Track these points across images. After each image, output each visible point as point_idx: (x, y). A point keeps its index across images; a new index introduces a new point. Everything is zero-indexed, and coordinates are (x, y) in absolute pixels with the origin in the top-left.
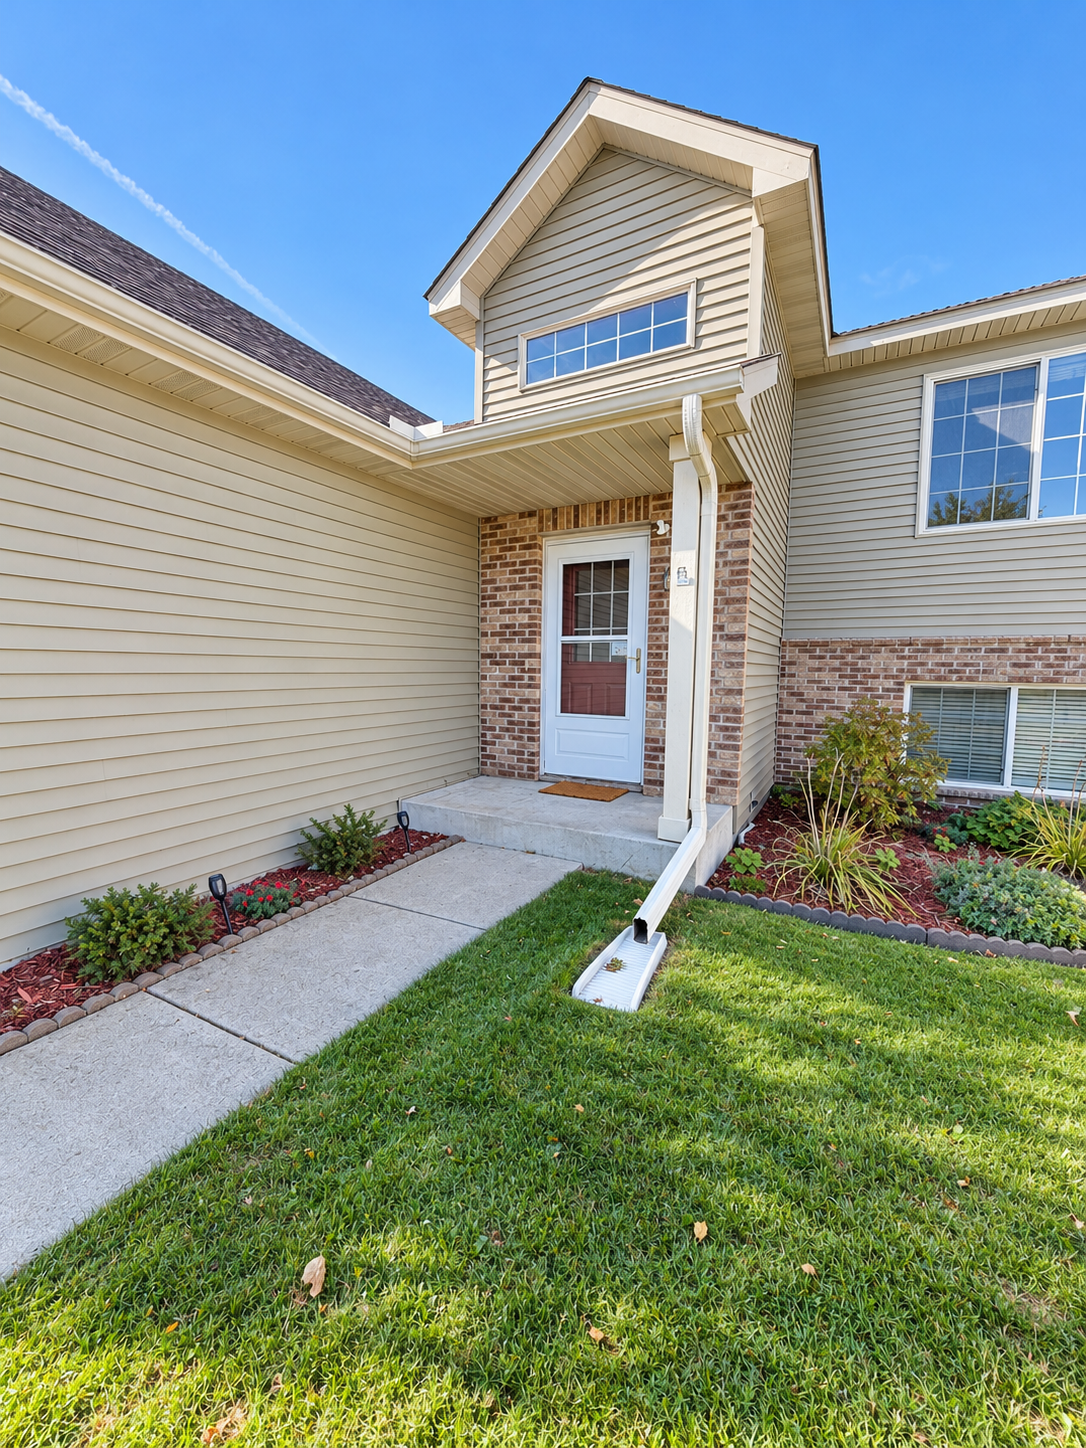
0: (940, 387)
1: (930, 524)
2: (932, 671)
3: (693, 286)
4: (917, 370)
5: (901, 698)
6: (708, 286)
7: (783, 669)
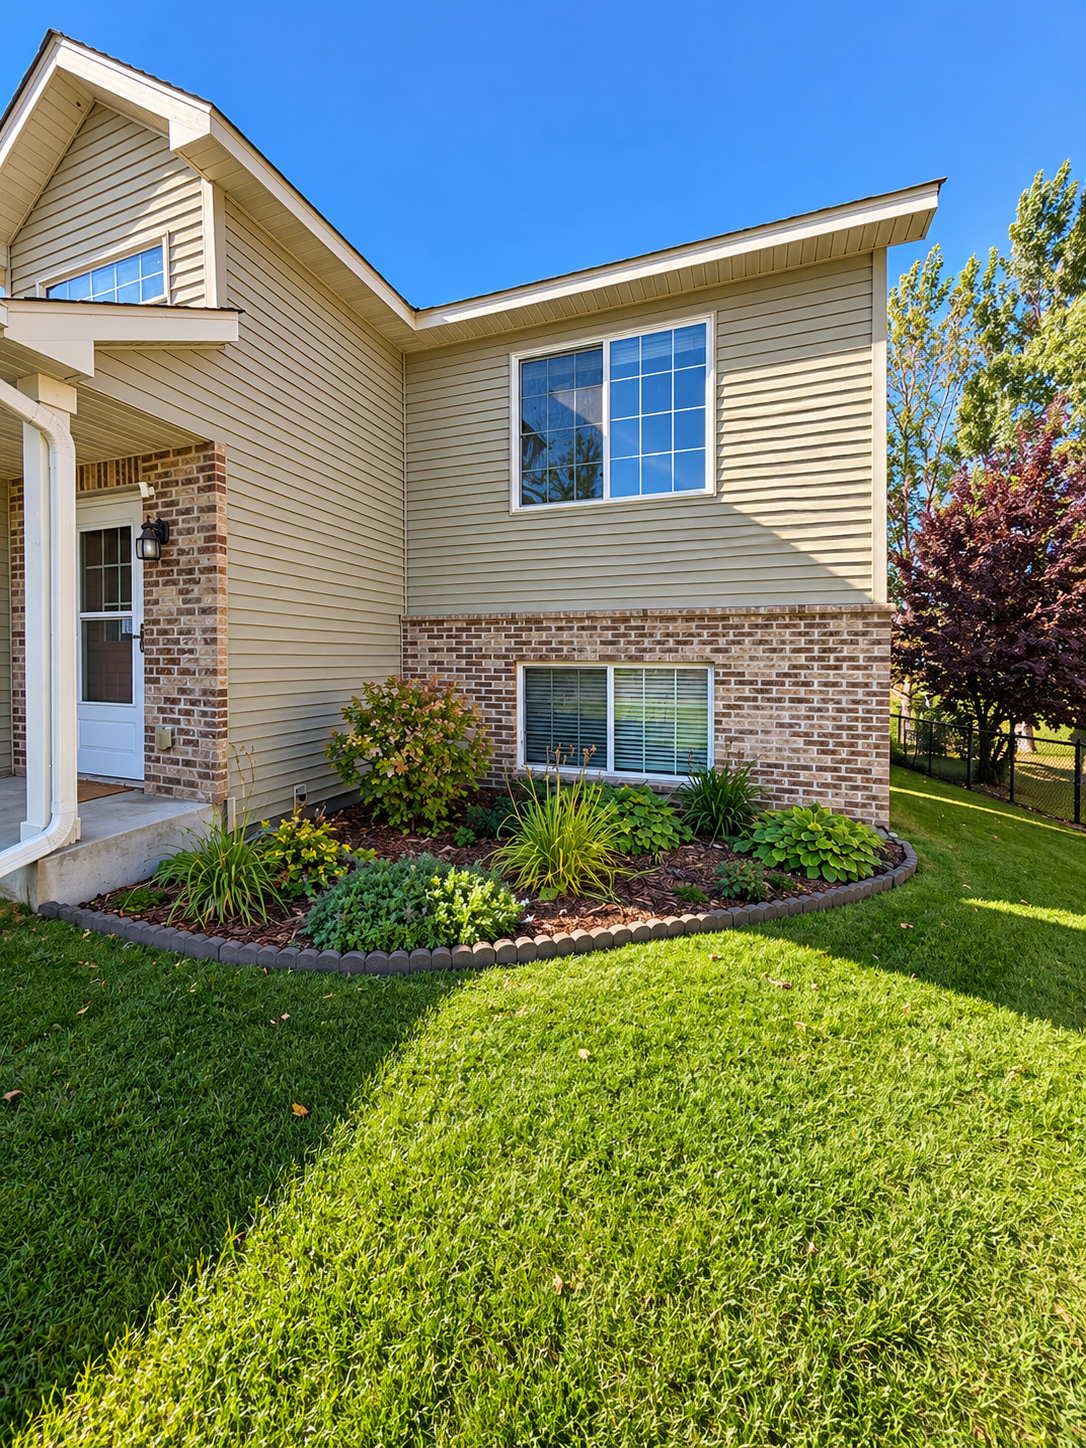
0: (525, 364)
1: (525, 501)
2: (534, 650)
3: (165, 241)
4: (501, 350)
5: (514, 678)
6: (178, 239)
7: (406, 650)
